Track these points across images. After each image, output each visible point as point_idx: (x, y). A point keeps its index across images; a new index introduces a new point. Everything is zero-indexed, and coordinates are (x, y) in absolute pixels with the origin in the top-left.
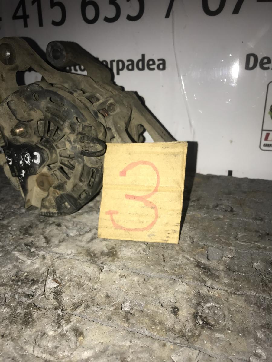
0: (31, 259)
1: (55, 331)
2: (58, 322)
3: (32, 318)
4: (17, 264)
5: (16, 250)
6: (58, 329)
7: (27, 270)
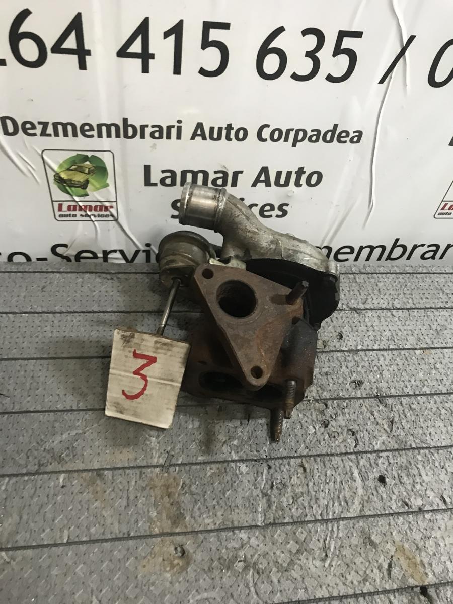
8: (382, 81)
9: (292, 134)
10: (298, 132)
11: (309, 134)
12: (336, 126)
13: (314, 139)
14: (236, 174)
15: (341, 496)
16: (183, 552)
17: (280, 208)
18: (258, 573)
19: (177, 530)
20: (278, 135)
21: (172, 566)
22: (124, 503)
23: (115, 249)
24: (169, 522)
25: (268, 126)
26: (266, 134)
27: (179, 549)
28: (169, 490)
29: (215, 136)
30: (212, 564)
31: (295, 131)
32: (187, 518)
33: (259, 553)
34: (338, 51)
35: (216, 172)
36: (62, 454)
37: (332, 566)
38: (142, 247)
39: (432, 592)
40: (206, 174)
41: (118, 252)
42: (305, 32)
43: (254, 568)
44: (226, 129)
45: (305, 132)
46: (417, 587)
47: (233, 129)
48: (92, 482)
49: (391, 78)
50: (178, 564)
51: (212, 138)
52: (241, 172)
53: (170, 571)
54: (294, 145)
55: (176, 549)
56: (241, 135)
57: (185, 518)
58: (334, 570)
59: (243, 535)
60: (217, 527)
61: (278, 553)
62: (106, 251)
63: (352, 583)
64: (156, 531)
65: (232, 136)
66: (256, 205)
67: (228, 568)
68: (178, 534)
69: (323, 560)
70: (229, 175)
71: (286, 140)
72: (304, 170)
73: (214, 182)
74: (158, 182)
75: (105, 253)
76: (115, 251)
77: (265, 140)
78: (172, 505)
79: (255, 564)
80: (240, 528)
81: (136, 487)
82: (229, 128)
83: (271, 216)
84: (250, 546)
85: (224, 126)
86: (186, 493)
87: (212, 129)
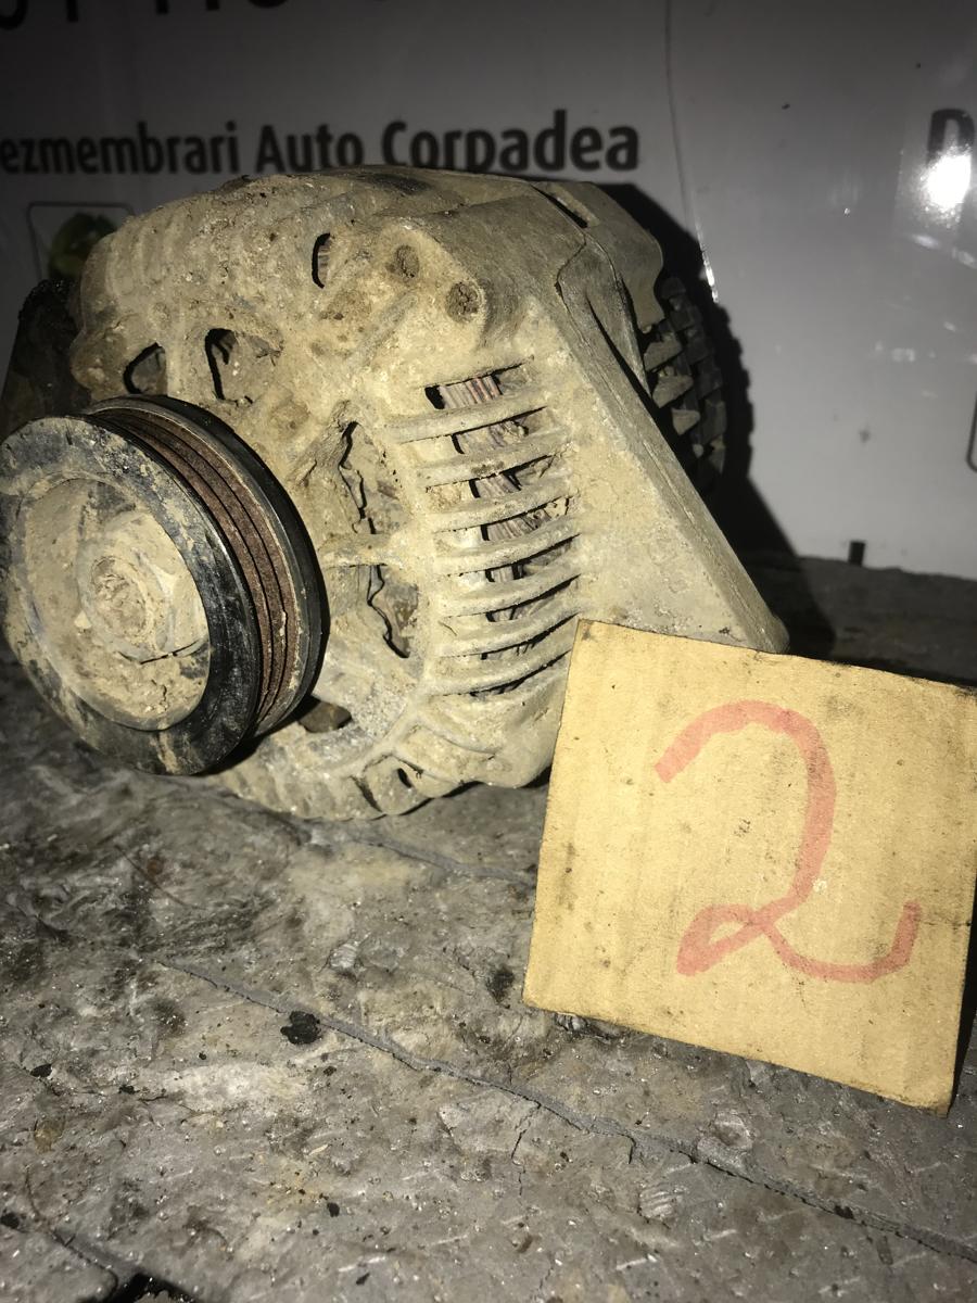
0: (85, 790)
1: (102, 1006)
2: (117, 983)
3: (40, 962)
4: (37, 803)
5: (42, 759)
6: (111, 1002)
7: (64, 823)
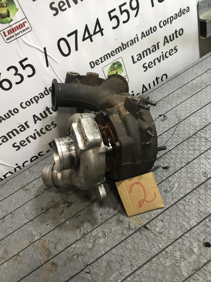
8: (48, 66)
9: (33, 100)
10: (34, 98)
11: (39, 96)
12: (46, 88)
13: (42, 96)
14: (26, 123)
15: (105, 212)
16: (54, 264)
17: (52, 124)
18: (83, 256)
19: (50, 258)
20: (29, 103)
21: (52, 272)
22: (29, 260)
23: (7, 173)
24: (47, 257)
25: (23, 103)
26: (24, 105)
27: (53, 264)
28: (44, 246)
29: (8, 117)
30: (65, 262)
31: (33, 98)
32: (53, 252)
33: (81, 249)
34: (24, 68)
35: (18, 127)
36: (3, 255)
37: (108, 238)
38: (16, 167)
39: (148, 226)
40: (16, 130)
41: (8, 173)
42: (8, 69)
43: (81, 255)
44: (9, 112)
45: (37, 97)
46: (142, 227)
47: (11, 111)
48: (16, 259)
49: (49, 63)
50: (53, 270)
51: (7, 118)
52: (27, 122)
53: (51, 273)
54: (37, 103)
55: (52, 265)
56: (16, 111)
57: (52, 252)
58: (109, 239)
59: (74, 246)
60: (64, 248)
61: (88, 244)
62: (4, 175)
63: (117, 239)
64: (43, 263)
65: (13, 113)
66: (43, 128)
67: (72, 260)
68: (51, 259)
69: (105, 238)
70: (24, 125)
71: (33, 103)
72: (49, 108)
73: (21, 130)
74: (2, 142)
75: (5, 176)
76: (7, 174)
77: (26, 107)
78: (46, 250)
79: (81, 253)
80: (72, 244)
81: (32, 252)
82: (10, 111)
83: (51, 129)
84: (77, 248)
85: (8, 112)
86: (50, 243)
87: (5, 115)
